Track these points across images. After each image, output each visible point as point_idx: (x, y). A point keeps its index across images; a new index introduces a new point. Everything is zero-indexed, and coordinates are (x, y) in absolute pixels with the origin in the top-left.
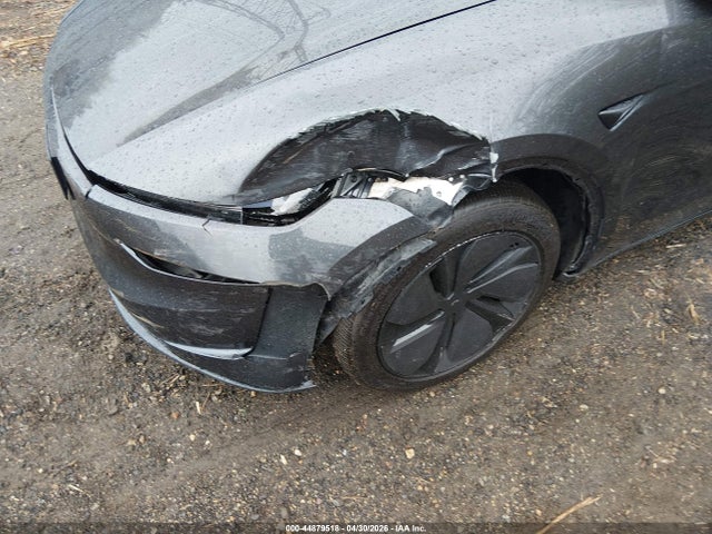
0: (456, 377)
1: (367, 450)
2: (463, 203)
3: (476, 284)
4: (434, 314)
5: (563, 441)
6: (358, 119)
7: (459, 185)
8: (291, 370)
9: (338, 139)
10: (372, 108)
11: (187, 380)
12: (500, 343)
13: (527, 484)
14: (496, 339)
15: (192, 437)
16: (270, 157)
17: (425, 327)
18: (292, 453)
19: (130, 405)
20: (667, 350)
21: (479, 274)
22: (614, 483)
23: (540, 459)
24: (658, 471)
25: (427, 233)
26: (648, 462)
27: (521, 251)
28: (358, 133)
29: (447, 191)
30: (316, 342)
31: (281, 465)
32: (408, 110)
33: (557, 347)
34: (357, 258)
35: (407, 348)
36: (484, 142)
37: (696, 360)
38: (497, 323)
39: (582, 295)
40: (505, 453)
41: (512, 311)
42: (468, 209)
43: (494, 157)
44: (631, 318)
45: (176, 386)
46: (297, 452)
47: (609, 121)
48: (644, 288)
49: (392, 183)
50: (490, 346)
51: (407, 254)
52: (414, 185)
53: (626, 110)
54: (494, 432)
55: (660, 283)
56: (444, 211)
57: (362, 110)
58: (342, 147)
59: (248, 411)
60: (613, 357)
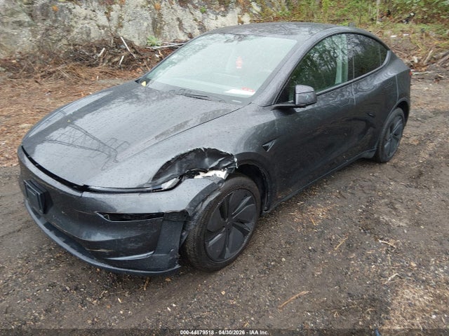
0: (233, 262)
1: (205, 297)
2: (228, 178)
3: (235, 214)
4: (221, 229)
5: (281, 273)
6: (191, 152)
7: (226, 172)
8: (171, 258)
9: (184, 160)
10: (195, 148)
11: (109, 292)
12: (247, 243)
13: (272, 290)
14: (245, 241)
15: (121, 312)
16: (162, 168)
17: (219, 235)
18: (172, 306)
19: (83, 308)
20: (308, 236)
21: (235, 209)
22: (303, 284)
23: (274, 281)
24: (318, 277)
25: (219, 189)
26: (313, 275)
27: (248, 198)
28: (190, 157)
29: (222, 174)
30: (180, 243)
31: (169, 312)
32: (207, 148)
33: (268, 245)
34: (197, 199)
35: (214, 245)
36: (232, 155)
37: (319, 238)
38: (245, 233)
39: (272, 226)
40: (260, 283)
41: (249, 226)
42: (229, 181)
43: (236, 160)
44: (292, 229)
45: (104, 296)
46: (174, 305)
47: (266, 148)
48: (293, 219)
49: (202, 174)
50: (244, 244)
51: (212, 198)
52: (211, 173)
53: (270, 145)
54: (254, 278)
55: (299, 216)
56: (222, 181)
57: (192, 149)
58: (185, 162)
59: (145, 296)
60: (289, 244)
